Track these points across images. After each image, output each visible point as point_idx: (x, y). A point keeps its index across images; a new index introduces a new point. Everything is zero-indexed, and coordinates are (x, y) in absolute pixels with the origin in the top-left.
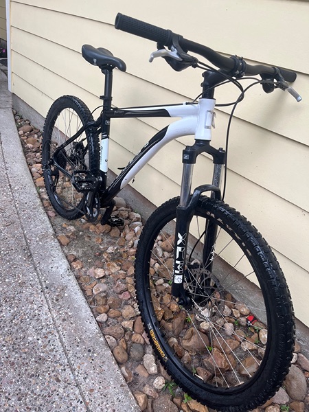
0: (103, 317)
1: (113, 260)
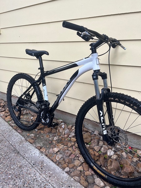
0: (67, 169)
1: (58, 143)
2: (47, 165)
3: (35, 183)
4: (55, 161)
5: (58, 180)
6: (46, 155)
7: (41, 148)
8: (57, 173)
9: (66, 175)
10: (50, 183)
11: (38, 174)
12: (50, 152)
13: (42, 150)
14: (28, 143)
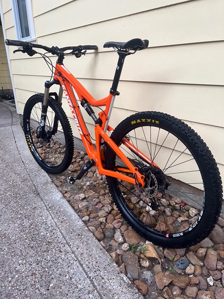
0: (86, 218)
2: (64, 210)
3: (43, 226)
4: (76, 208)
5: (69, 227)
6: (69, 201)
7: (66, 192)
8: (71, 220)
9: (81, 223)
10: (59, 229)
11: (50, 218)
12: (75, 198)
13: (66, 195)
14: (53, 186)
